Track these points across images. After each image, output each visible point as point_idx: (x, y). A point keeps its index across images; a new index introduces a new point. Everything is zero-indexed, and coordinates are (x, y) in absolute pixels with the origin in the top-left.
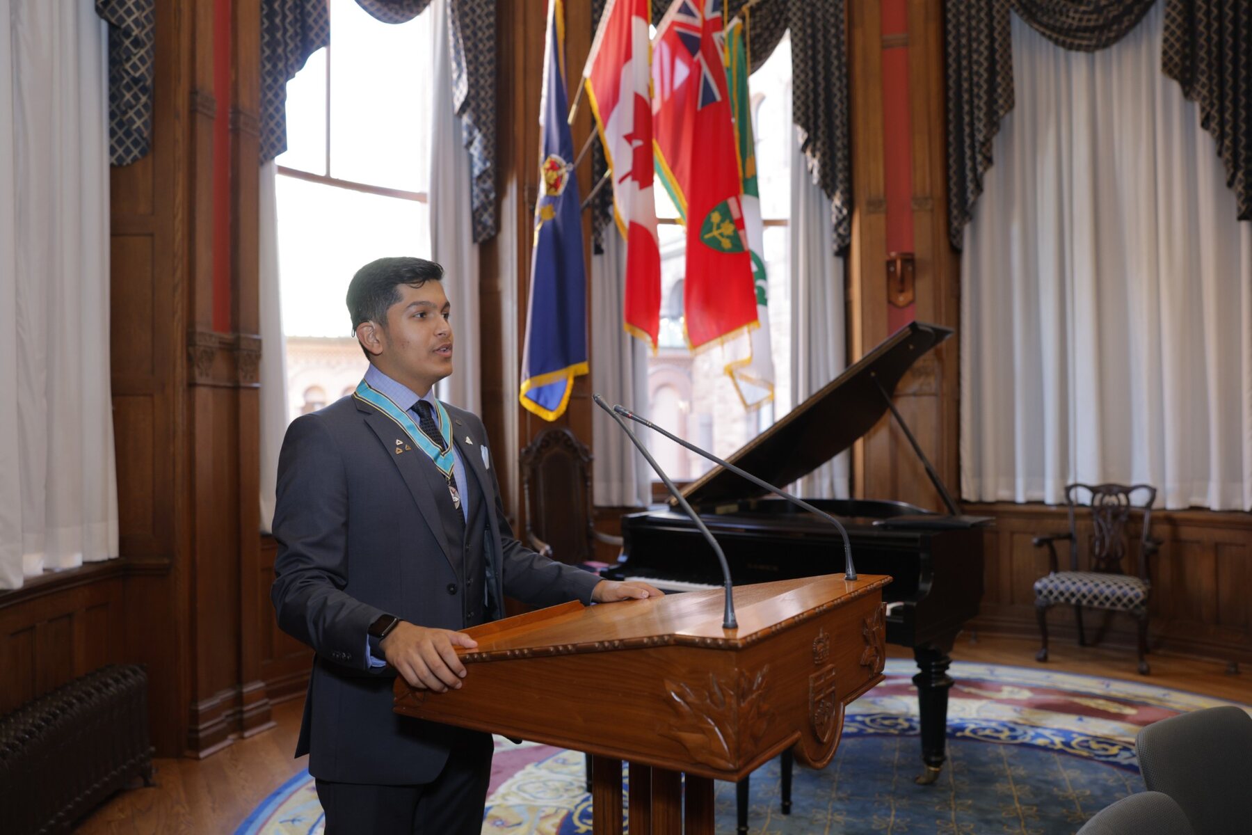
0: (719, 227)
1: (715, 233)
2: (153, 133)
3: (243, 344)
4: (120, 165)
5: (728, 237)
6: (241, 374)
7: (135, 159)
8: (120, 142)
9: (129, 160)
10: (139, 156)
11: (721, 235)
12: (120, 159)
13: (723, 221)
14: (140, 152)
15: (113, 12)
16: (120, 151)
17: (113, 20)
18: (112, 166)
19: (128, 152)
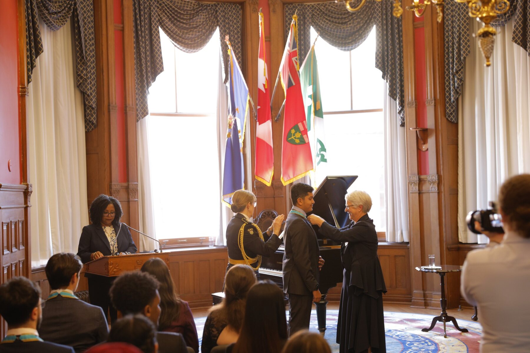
0: (294, 135)
1: (293, 137)
2: (97, 121)
3: (131, 186)
4: (88, 131)
5: (298, 138)
6: (130, 197)
7: (93, 129)
8: (88, 124)
9: (91, 130)
10: (94, 128)
11: (295, 138)
12: (88, 130)
13: (296, 133)
14: (94, 127)
15: (82, 87)
16: (88, 127)
17: (82, 90)
18: (86, 132)
19: (90, 127)
